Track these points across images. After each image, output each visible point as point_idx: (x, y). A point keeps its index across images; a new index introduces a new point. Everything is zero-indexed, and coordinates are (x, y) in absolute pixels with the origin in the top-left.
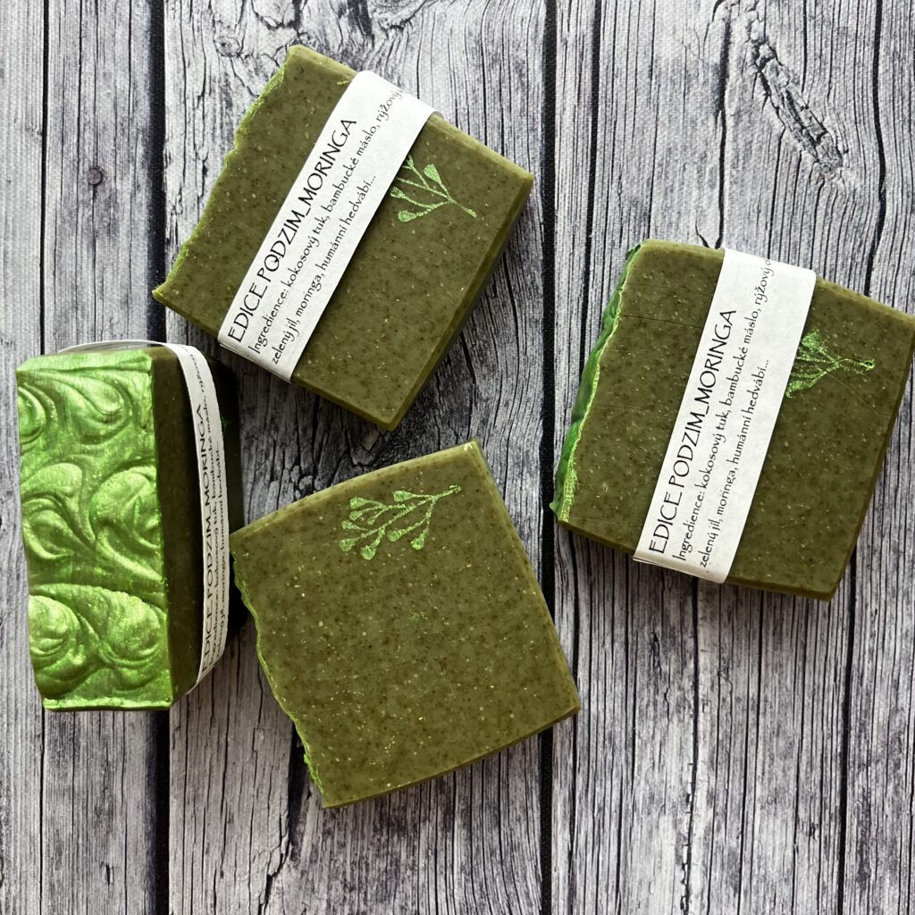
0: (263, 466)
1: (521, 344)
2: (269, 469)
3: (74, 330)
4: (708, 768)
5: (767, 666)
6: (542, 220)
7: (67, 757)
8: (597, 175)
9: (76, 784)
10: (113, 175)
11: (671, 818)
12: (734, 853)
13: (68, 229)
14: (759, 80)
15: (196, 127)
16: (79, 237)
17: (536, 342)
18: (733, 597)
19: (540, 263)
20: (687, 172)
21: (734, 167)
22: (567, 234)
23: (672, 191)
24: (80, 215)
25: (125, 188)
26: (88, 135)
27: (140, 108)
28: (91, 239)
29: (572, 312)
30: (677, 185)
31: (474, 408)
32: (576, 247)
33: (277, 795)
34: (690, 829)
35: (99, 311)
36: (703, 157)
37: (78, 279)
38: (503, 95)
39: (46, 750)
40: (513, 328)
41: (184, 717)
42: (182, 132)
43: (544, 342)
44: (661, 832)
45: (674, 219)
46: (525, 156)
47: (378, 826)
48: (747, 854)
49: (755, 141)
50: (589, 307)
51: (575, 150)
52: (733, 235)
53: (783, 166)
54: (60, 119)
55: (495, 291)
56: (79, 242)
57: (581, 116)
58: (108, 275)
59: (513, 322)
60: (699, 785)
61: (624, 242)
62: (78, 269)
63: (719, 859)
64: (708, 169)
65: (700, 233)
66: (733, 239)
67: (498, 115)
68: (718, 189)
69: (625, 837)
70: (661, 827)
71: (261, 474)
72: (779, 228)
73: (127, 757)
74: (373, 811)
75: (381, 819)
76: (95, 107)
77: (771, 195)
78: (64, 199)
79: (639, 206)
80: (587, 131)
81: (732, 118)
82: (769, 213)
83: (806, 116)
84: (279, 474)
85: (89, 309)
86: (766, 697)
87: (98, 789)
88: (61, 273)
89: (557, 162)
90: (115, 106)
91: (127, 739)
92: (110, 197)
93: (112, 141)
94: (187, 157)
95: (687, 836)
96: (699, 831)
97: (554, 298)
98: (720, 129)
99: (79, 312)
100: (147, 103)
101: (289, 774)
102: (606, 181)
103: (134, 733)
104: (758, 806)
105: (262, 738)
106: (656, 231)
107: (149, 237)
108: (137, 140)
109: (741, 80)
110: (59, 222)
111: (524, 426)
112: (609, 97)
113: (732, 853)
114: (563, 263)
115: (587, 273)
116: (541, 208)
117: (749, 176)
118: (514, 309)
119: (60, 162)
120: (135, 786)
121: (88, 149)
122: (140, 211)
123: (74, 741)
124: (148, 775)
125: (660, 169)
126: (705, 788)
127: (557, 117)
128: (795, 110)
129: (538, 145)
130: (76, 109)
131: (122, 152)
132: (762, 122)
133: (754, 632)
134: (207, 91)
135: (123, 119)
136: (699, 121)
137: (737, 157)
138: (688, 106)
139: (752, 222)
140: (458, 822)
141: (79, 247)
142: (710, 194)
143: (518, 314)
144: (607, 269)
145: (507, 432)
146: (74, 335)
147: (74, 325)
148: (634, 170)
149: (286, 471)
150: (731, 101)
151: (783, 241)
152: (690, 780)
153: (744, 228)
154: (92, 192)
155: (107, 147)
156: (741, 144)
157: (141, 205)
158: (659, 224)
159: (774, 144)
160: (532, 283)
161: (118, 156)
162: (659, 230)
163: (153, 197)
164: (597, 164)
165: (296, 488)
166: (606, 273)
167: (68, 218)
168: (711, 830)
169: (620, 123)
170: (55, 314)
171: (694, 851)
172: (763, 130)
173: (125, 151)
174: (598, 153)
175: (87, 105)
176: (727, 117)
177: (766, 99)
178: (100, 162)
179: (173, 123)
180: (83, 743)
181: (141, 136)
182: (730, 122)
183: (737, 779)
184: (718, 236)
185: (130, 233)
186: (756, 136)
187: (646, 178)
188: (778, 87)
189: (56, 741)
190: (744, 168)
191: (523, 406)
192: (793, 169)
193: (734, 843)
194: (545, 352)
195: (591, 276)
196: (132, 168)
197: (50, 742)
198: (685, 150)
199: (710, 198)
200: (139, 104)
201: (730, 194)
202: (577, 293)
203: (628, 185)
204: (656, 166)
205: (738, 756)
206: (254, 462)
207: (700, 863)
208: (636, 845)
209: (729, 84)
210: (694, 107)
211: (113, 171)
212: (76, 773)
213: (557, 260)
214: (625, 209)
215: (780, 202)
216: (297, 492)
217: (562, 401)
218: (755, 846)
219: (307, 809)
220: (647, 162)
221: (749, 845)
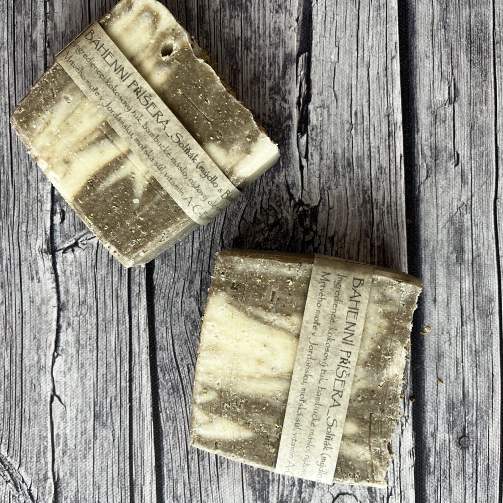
0: (339, 246)
1: (170, 334)
2: (335, 245)
3: (477, 336)
4: (37, 65)
5: (6, 135)
6: (161, 414)
7: (475, 29)
8: (128, 442)
9: (468, 10)
10: (451, 444)
11: (58, 30)
12: (18, 13)
13: (483, 407)
14: (35, 499)
15: (392, 475)
16: (475, 401)
17: (160, 336)
18: (30, 177)
19: (161, 387)
20: (74, 444)
21: (46, 447)
22: (145, 405)
23: (82, 432)
24: (475, 416)
25: (443, 434)
26: (469, 471)
27: (433, 488)
28: (467, 400)
29: (139, 356)
30: (79, 436)
31: (199, 291)
32: (138, 397)
33: (320, 17)
34: (46, 25)
35: (459, 350)
36: (64, 453)
37: (475, 372)
38: (189, 492)
39: (491, 33)
40: (175, 345)
41: (389, 66)
42: (402, 472)
43: (155, 336)
44: (64, 21)
45: (80, 415)
46: (173, 454)
47: (248, 3)
48: (11, 13)
49: (35, 462)
50: (128, 359)
51: (142, 458)
52: (44, 405)
53: (17, 447)
54: (490, 481)
55: (188, 368)
56: (475, 397)
57: (140, 479)
58: (453, 374)
59: (176, 348)
60: (42, 54)
61: (109, 400)
62: (475, 379)
63: (27, 7)
64: (61, 446)
65: (63, 406)
66: (44, 403)
67: (192, 480)
68: (55, 434)
69: (86, 13)
70: (64, 23)
71: (340, 241)
72: (17, 410)
73: (430, 33)
74: (252, 13)
75: (247, 8)
76: (465, 489)
77: (23, 430)
78: (486, 427)
79: (101, 423)
80: (135, 470)
81: (49, 477)
82: (23, 419)
83: (7, 477)
84: (328, 240)
85: (466, 351)
86: (5, 115)
87: (451, 8)
88: (488, 376)
89: (153, 451)
90: (450, 490)
91: (431, 47)
92: (453, 428)
93: (452, 466)
94: (398, 454)
95: (48, 20)
96: (40, 24)
97: (150, 364)
98: (56, 470)
99: (474, 349)
100: (428, 492)
101: (312, 32)
102: (122, 439)
103: (425, 51)
104: (5, 45)
105: (332, 57)
106: (90, 408)
107: (424, 401)
108: (435, 467)
109: (46, 499)
110: (491, 411)
111: (165, 280)
112: (123, 491)
113: (20, 12)
114: (146, 388)
115: (131, 381)
116: (162, 421)
117: (37, 441)
118: (175, 357)
119: (490, 452)
120: (423, 13)
121: (469, 461)
122: (431, 418)
123: (470, 42)
124: (414, 21)
125: (90, 446)
126: (38, 52)
127: (154, 478)
128: (13, 480)
129: (165, 461)
130: (478, 488)
131: (445, 459)
132: (31, 474)
133: (15, 156)
134: (385, 499)
135: (445, 481)
136: (68, 475)
137: (45, 453)
138: (75, 484)
139: (33, 414)
140: (195, 12)
141: (475, 394)
142: (59, 431)
143: (173, 354)
144: (118, 383)
145: (176, 276)
146: (477, 333)
147: (477, 340)
148: (106, 445)
149: (323, 243)
150: (50, 487)
151: (14, 402)
152: (48, 57)
153: (38, 410)
154: (466, 432)
155: (455, 462)
156: (42, 460)
157: (430, 423)
158: (89, 412)
159: (23, 461)
160: (165, 374)
161: (448, 456)
162: (88, 409)
163: (422, 428)
164: (128, 449)
165: (316, 232)
166: (118, 381)
167: (483, 414)
168: (33, 25)
169: (116, 475)
170: (492, 347)
171: (42, 10)
172: (31, 470)
173: (442, 459)
174: (128, 456)
175: (471, 491)
176: (52, 477)
177: (30, 487)
178: (461, 453)
179: (409, 478)
180: (464, 40)
181: (432, 470)
182: (50, 474)
183: (19, 61)
184: (53, 404)
185: (438, 404)
186: (34, 466)
187: (98, 440)
188: (24, 494)
189: (484, 40)
190: (40, 446)
191: (167, 294)
192: (12, 445)
193: (19, 18)
194: (154, 329)
195: (128, 379)
196: (438, 448)
197: (489, 40)
198: (76, 458)
199: (59, 428)
200: (433, 491)
201: (47, 430)
202: (136, 369)
203: (108, 436)
204: (92, 448)
205: (20, 75)
206: (346, 248)
207: (39, 3)
208: (78, 10)
209: (52, 497)
210: (72, 483)
211: (451, 446)
212: (468, 18)
213: (150, 389)
214: (109, 421)
215: (18, 426)
216: (315, 230)
217: (142, 298)
218: (6, 18)
219: (298, 9)
220: (98, 450)
221: (10, 18)
